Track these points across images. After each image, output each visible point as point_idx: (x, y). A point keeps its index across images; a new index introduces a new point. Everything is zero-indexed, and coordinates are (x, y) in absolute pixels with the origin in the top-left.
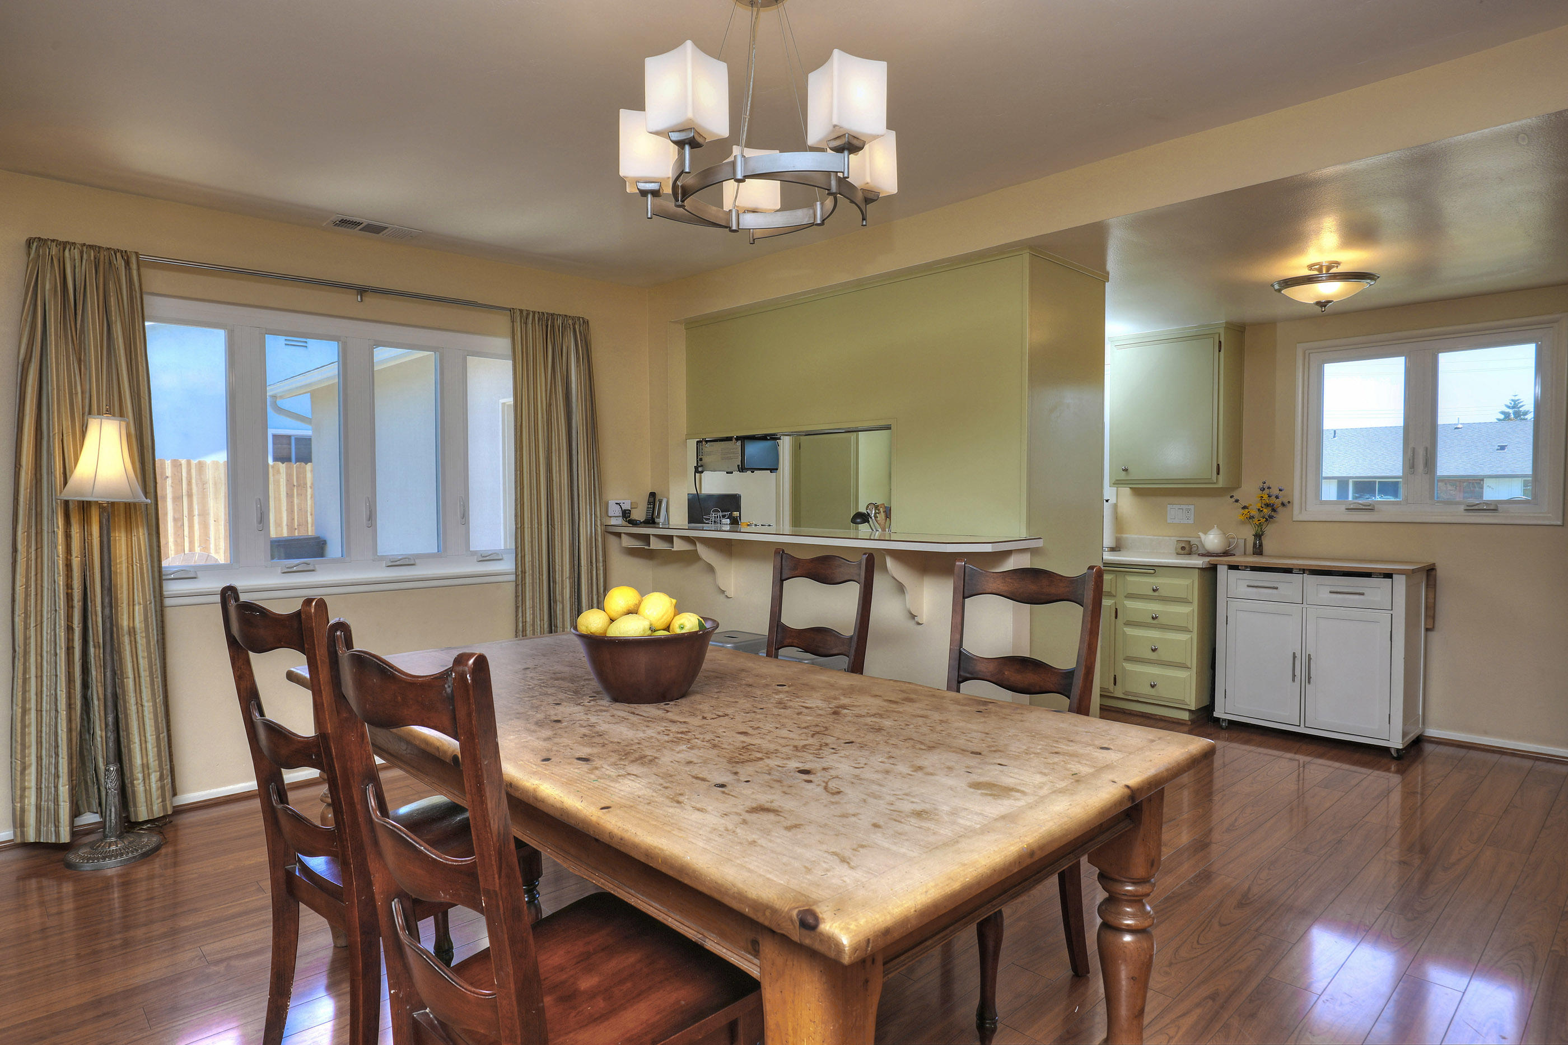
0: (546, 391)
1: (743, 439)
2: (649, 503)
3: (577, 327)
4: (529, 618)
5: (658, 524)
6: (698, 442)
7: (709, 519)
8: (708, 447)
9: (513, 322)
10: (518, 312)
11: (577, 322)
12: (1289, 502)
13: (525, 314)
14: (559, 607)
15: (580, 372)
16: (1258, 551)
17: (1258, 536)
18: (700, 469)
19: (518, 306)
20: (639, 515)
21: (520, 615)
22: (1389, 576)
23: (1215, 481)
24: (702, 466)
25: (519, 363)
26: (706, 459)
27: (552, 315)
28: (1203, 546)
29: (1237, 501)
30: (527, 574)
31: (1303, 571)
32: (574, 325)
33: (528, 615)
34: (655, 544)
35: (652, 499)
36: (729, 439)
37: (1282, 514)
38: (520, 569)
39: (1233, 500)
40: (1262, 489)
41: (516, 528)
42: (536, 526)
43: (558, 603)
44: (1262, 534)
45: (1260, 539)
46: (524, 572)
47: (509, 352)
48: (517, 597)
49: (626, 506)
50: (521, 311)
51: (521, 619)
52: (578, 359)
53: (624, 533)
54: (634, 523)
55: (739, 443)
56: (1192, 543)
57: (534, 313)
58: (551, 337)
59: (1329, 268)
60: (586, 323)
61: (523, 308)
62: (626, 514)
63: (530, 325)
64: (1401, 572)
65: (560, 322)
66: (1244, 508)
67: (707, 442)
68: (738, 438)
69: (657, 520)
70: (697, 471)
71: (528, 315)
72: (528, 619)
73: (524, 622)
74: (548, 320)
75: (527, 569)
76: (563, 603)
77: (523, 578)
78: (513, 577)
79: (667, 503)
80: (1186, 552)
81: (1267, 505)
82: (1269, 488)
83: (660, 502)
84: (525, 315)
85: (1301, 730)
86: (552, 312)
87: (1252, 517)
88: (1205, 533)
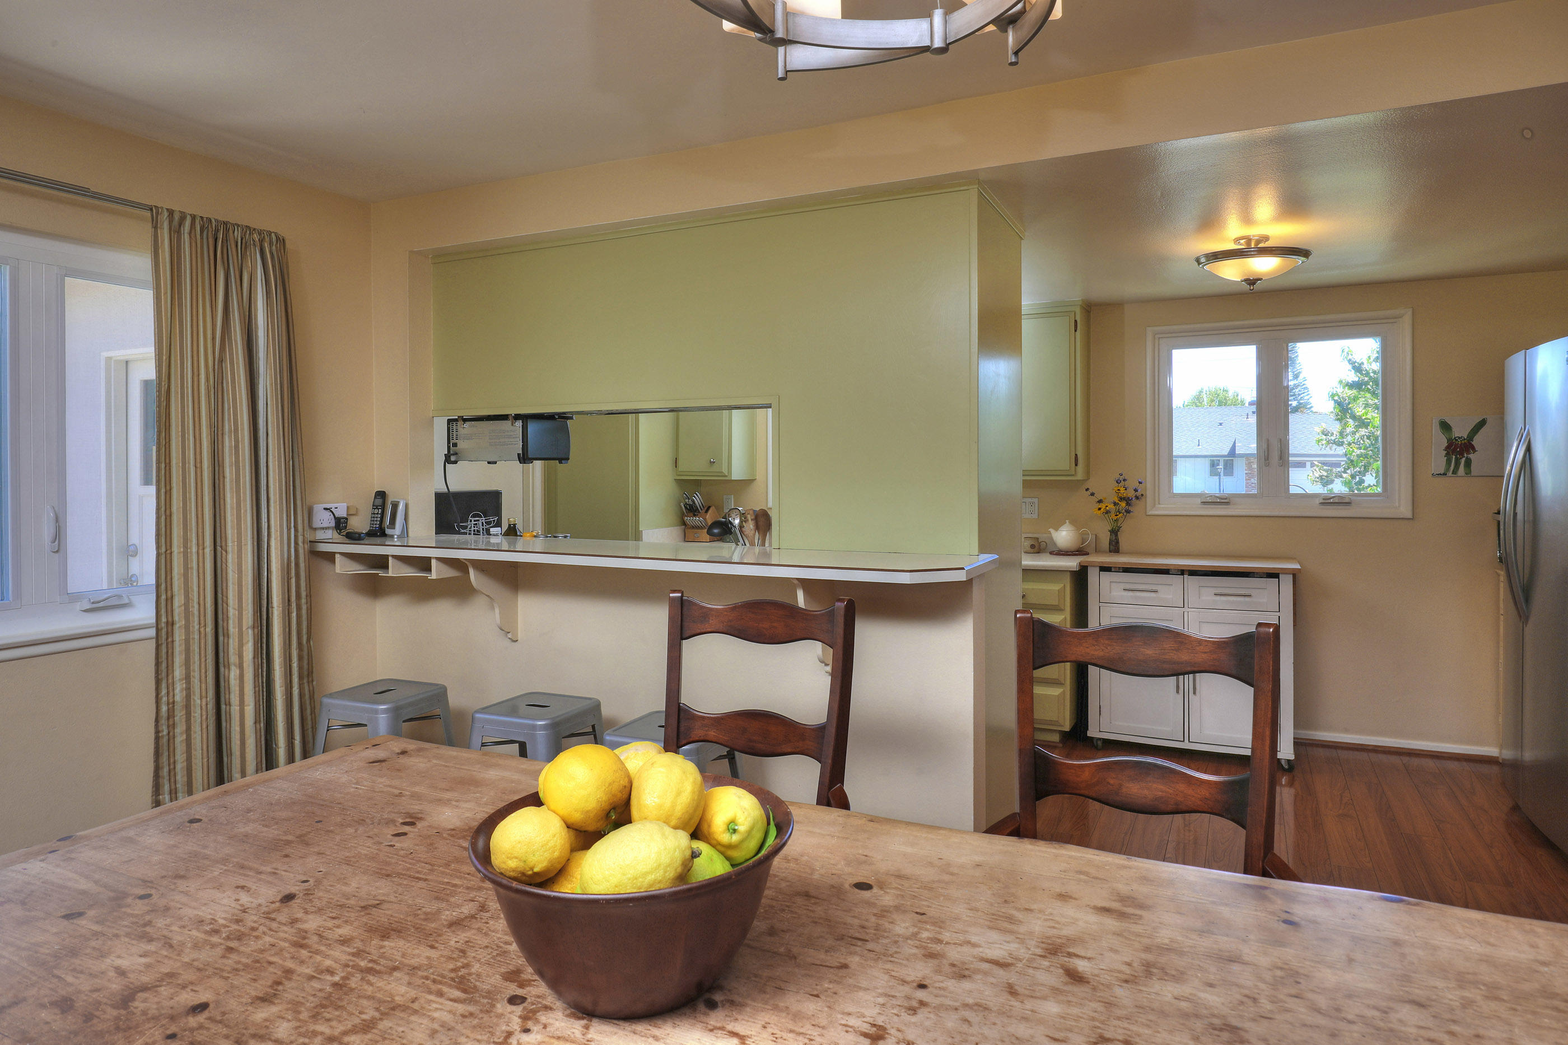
0: (214, 338)
1: (525, 418)
2: (375, 507)
3: (266, 245)
4: (179, 696)
5: (392, 536)
6: (449, 421)
7: (465, 527)
8: (465, 429)
9: (155, 227)
10: (166, 214)
11: (267, 239)
12: (1142, 495)
13: (177, 217)
14: (234, 673)
15: (272, 312)
16: (1115, 548)
17: (1115, 532)
18: (453, 458)
19: (166, 204)
20: (360, 524)
21: (164, 692)
22: (1273, 575)
23: (1074, 473)
24: (456, 454)
25: (166, 293)
26: (462, 445)
27: (225, 223)
28: (1055, 544)
29: (1092, 494)
30: (177, 626)
31: (1182, 572)
32: (261, 241)
33: (177, 691)
34: (395, 570)
35: (379, 501)
36: (504, 417)
37: (1137, 508)
38: (164, 619)
39: (1089, 493)
40: (1118, 482)
41: (158, 555)
42: (194, 549)
43: (233, 668)
44: (1118, 531)
45: (1116, 535)
46: (171, 624)
47: (149, 277)
48: (158, 664)
49: (341, 512)
50: (171, 213)
51: (165, 699)
52: (268, 293)
53: (340, 553)
54: (354, 537)
55: (519, 424)
56: (1040, 540)
57: (193, 218)
58: (223, 258)
59: (1258, 242)
60: (281, 241)
61: (176, 208)
62: (340, 524)
63: (187, 236)
64: (1286, 571)
65: (238, 234)
66: (1100, 501)
67: (465, 420)
68: (517, 417)
69: (388, 531)
70: (448, 460)
71: (183, 218)
72: (178, 698)
73: (171, 704)
74: (217, 231)
75: (176, 618)
76: (241, 667)
77: (170, 634)
78: (152, 632)
79: (407, 506)
80: (1036, 550)
81: (1121, 499)
82: (1124, 480)
83: (395, 506)
84: (177, 221)
85: (1186, 746)
86: (225, 220)
87: (1107, 512)
88: (1057, 529)
